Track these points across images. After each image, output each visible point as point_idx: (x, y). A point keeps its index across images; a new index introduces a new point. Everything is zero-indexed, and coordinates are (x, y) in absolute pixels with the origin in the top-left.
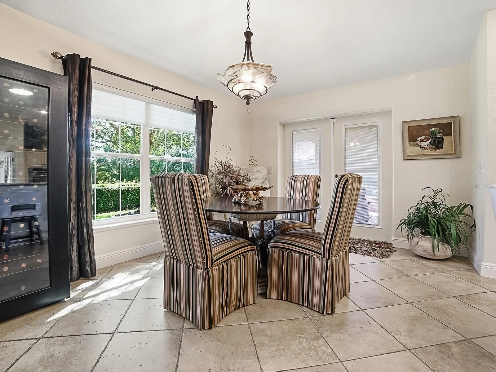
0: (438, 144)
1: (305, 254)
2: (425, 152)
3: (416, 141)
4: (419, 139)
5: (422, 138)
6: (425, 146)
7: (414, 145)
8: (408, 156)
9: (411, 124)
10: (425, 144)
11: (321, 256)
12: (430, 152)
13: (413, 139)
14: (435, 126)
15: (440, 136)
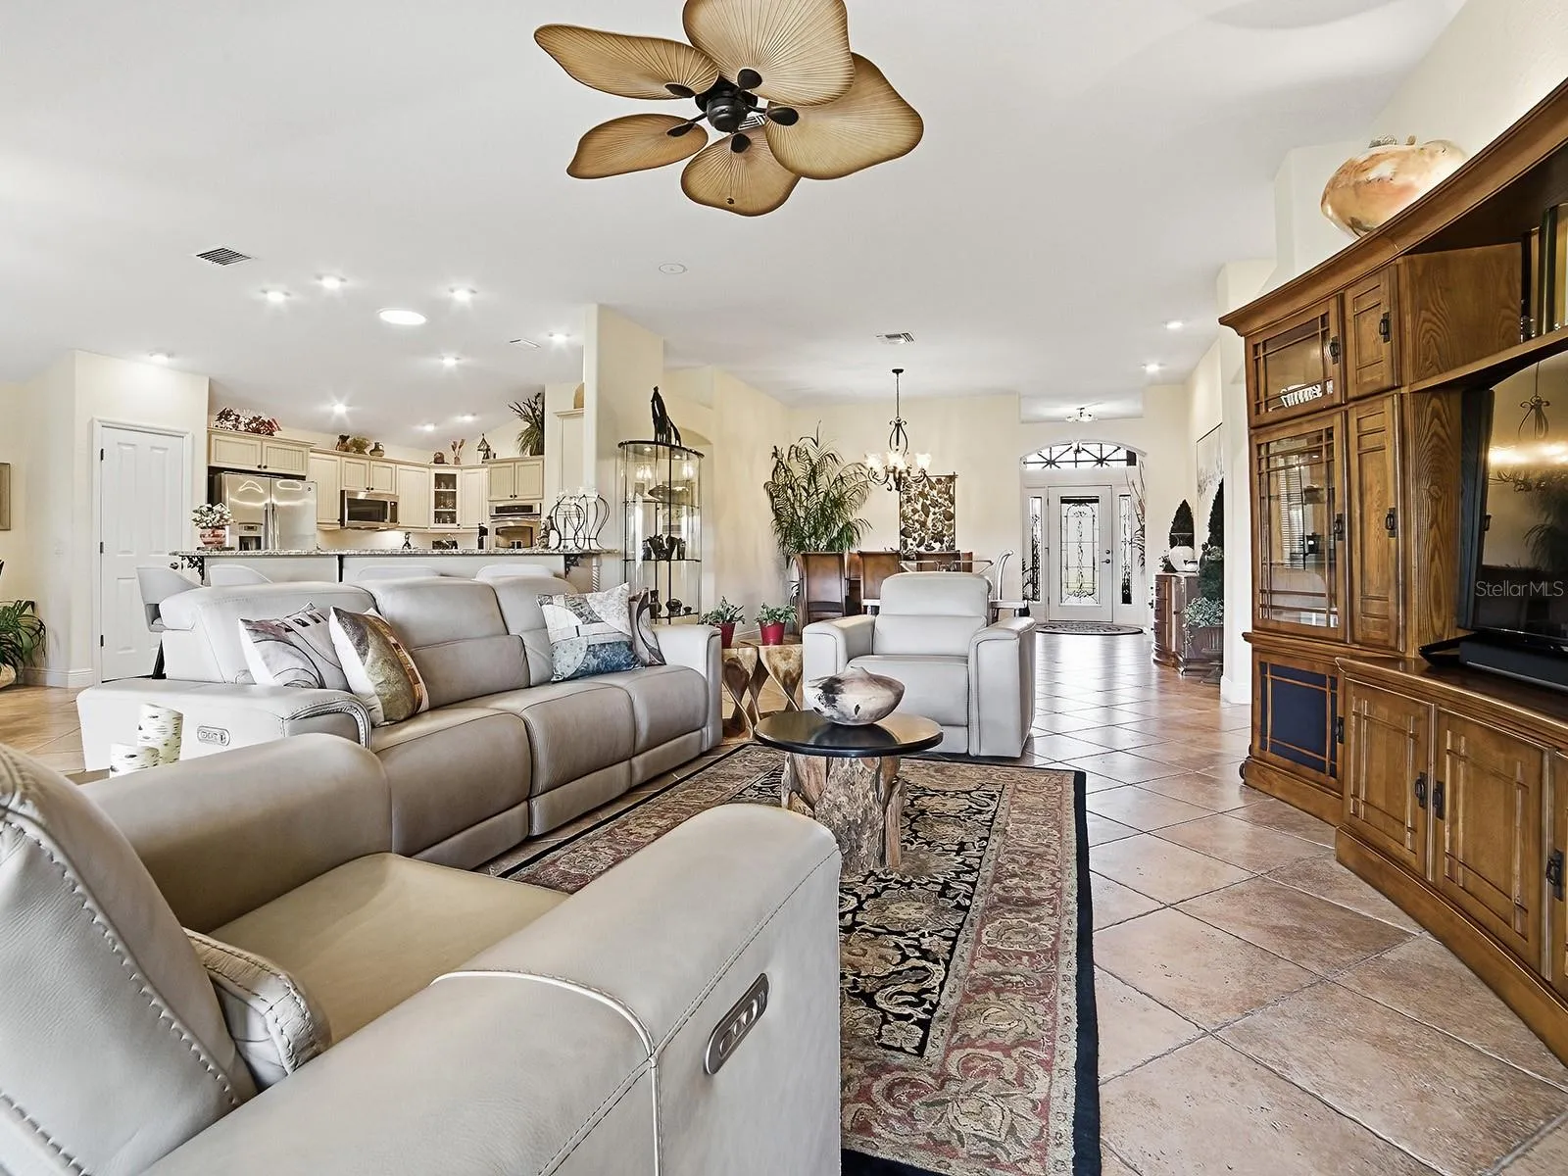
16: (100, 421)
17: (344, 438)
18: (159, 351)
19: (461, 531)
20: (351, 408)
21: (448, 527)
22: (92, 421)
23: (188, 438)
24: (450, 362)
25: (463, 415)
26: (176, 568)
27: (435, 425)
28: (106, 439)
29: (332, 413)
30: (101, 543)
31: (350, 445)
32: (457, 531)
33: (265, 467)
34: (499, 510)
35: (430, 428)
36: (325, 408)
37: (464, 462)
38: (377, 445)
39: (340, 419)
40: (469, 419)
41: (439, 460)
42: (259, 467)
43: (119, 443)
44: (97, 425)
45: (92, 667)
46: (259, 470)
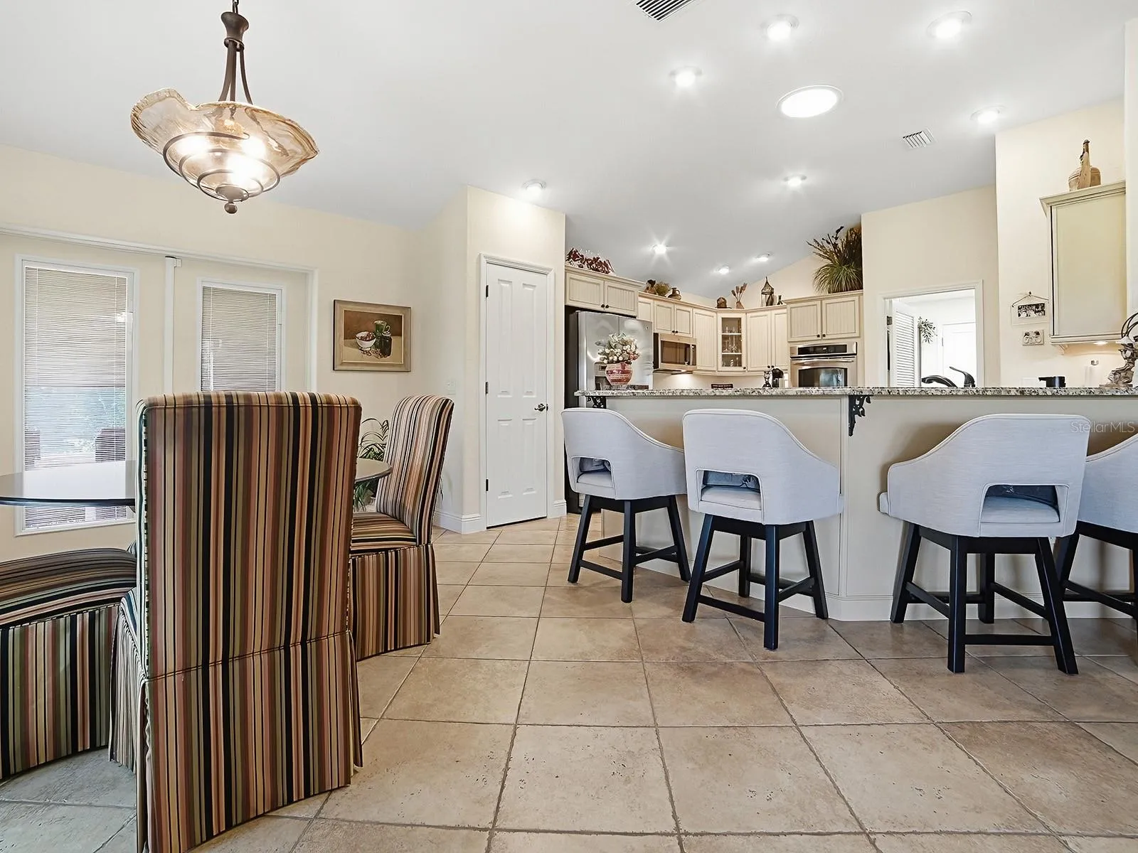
0: (384, 348)
1: (386, 550)
2: (367, 359)
3: (355, 338)
4: (359, 335)
5: (364, 334)
6: (367, 349)
7: (352, 346)
8: (342, 364)
9: (349, 308)
10: (368, 345)
11: (414, 543)
12: (372, 359)
13: (350, 334)
14: (382, 317)
15: (387, 334)
16: (485, 257)
17: (652, 283)
18: (534, 181)
19: (747, 374)
20: (670, 249)
21: (733, 370)
22: (480, 254)
23: (551, 274)
24: (795, 183)
25: (759, 257)
26: (541, 410)
27: (730, 268)
28: (492, 274)
29: (652, 255)
30: (486, 383)
31: (656, 288)
32: (741, 374)
33: (607, 307)
34: (802, 351)
35: (724, 271)
36: (649, 249)
37: (746, 306)
38: (674, 290)
39: (661, 261)
40: (764, 259)
41: (722, 305)
42: (603, 306)
43: (499, 280)
44: (484, 260)
45: (480, 513)
46: (602, 309)
